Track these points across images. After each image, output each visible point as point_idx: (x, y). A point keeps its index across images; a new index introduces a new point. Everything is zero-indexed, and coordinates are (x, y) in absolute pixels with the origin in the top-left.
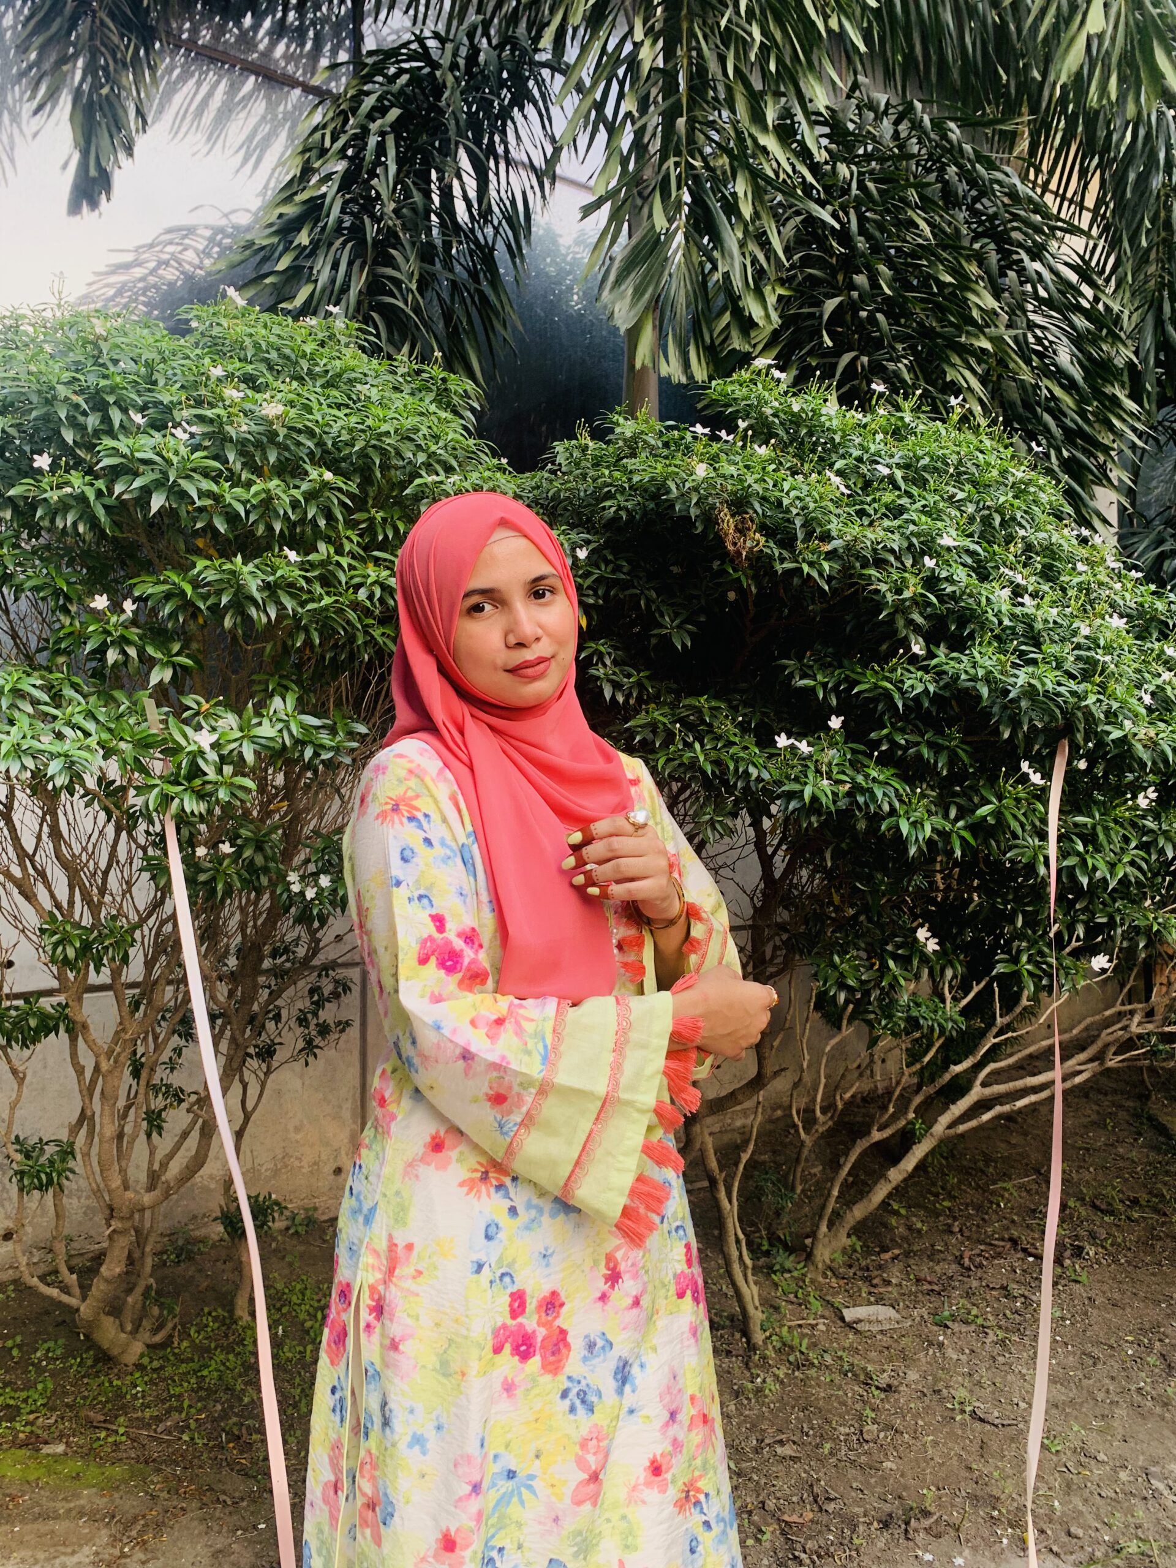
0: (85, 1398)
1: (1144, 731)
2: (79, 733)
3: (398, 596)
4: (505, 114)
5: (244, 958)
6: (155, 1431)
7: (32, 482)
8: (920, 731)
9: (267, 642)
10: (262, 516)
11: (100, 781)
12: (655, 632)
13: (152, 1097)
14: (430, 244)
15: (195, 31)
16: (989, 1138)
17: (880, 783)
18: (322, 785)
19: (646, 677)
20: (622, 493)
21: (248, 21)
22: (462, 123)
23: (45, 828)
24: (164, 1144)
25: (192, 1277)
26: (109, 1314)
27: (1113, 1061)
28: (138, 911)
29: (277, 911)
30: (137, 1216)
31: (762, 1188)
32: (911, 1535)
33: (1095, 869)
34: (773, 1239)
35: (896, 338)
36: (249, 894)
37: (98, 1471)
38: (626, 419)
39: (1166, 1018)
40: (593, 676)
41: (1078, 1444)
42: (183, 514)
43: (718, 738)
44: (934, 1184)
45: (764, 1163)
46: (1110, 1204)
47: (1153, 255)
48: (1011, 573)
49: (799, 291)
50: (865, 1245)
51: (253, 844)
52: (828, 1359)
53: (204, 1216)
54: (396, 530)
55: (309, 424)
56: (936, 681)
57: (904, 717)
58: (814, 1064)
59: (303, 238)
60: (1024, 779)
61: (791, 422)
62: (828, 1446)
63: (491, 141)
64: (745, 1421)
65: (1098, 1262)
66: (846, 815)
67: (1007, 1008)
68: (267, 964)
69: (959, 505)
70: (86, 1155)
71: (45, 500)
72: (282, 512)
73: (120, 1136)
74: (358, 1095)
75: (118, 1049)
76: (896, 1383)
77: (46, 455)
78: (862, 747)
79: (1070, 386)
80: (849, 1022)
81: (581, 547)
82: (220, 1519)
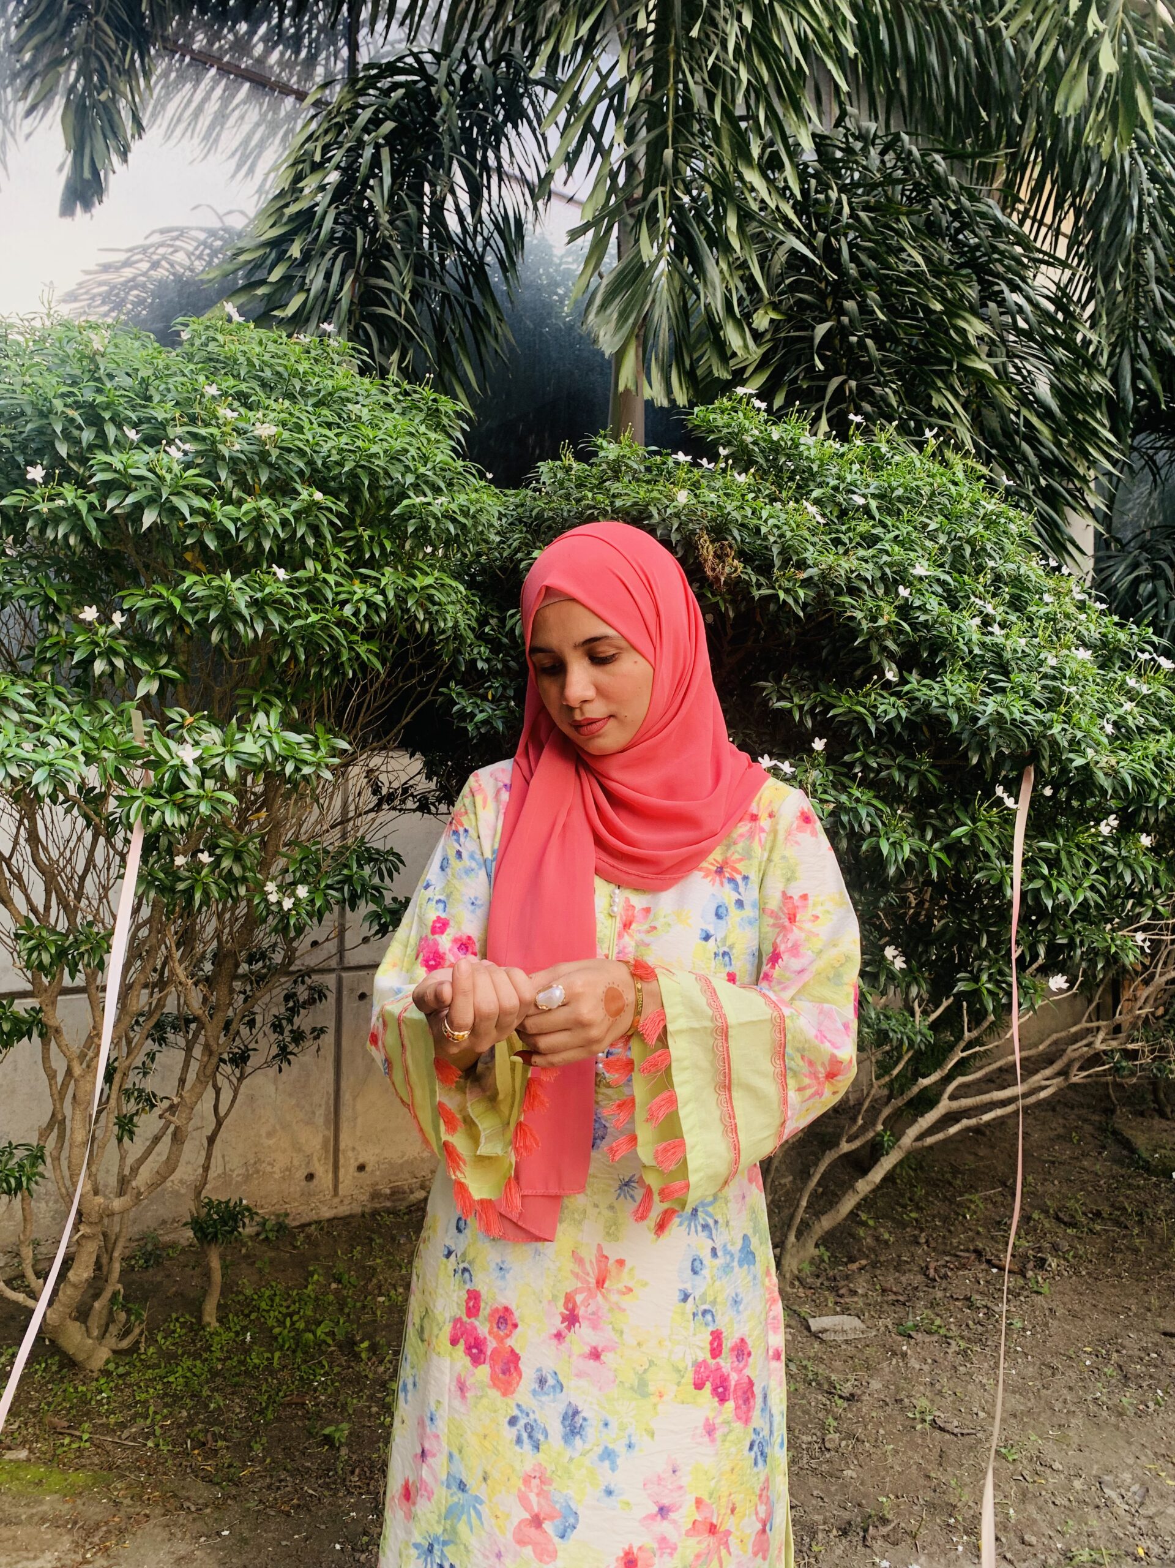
0: (49, 1404)
1: (1106, 760)
2: (64, 742)
4: (498, 132)
5: (220, 964)
6: (120, 1437)
7: (23, 492)
8: (891, 754)
9: (252, 655)
10: (251, 534)
11: (80, 789)
13: (124, 1101)
16: (957, 1150)
17: (863, 802)
18: (301, 796)
21: (243, 27)
22: (457, 138)
23: (23, 833)
24: (135, 1148)
25: (161, 1282)
26: (76, 1319)
27: (1078, 1077)
29: (255, 919)
30: (106, 1221)
32: (868, 1543)
33: (1058, 892)
35: (883, 362)
36: (226, 901)
37: (61, 1477)
38: (610, 442)
39: (1129, 1036)
41: (1034, 1453)
42: (174, 530)
44: (902, 1196)
46: (1073, 1217)
48: (981, 603)
49: (789, 315)
50: (833, 1255)
51: (232, 854)
52: (793, 1368)
53: (173, 1221)
54: (382, 547)
55: (300, 445)
56: (908, 707)
57: (877, 741)
59: (295, 250)
60: (999, 802)
61: (771, 449)
63: (485, 157)
65: (1060, 1274)
67: (975, 1023)
68: (243, 969)
69: (932, 536)
70: (57, 1159)
71: (36, 511)
72: (272, 531)
74: (332, 1102)
75: (91, 1054)
76: (859, 1392)
77: (39, 467)
79: (1046, 414)
82: (183, 1525)
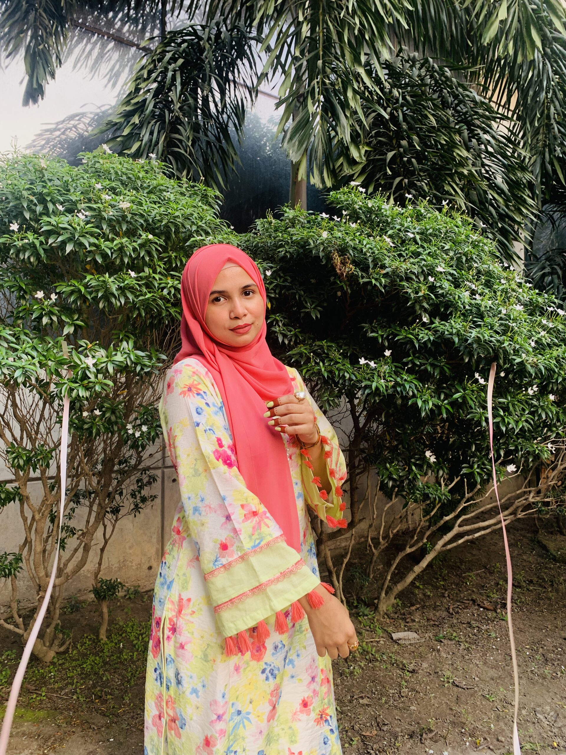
1: (531, 359)
2: (29, 357)
3: (182, 292)
4: (234, 63)
5: (105, 465)
6: (60, 694)
7: (9, 236)
8: (426, 358)
9: (119, 314)
10: (118, 255)
11: (37, 380)
12: (303, 310)
14: (197, 124)
15: (85, 19)
16: (462, 551)
17: (408, 382)
18: (144, 382)
19: (299, 332)
20: (288, 245)
21: (111, 14)
22: (213, 67)
23: (10, 402)
24: (66, 555)
25: (79, 619)
27: (521, 515)
28: (54, 442)
29: (122, 442)
31: (354, 576)
32: (423, 741)
33: (509, 423)
34: (359, 600)
35: (421, 170)
36: (108, 434)
37: (32, 714)
38: (290, 209)
39: (545, 495)
40: (273, 331)
41: (502, 697)
42: (81, 254)
43: (331, 360)
44: (436, 574)
45: (355, 563)
46: (519, 583)
47: (541, 131)
48: (470, 284)
49: (375, 148)
50: (403, 603)
51: (110, 410)
52: (385, 657)
53: (85, 590)
54: (181, 261)
55: (141, 212)
56: (434, 335)
57: (420, 351)
58: (379, 516)
59: (136, 120)
60: (477, 381)
61: (368, 212)
62: (384, 699)
63: (227, 75)
64: (345, 688)
66: (392, 397)
67: (471, 489)
68: (116, 468)
69: (446, 252)
70: (28, 560)
71: (15, 245)
72: (128, 254)
73: (44, 551)
74: (160, 532)
75: (44, 509)
76: (417, 669)
77: (16, 224)
78: (400, 365)
79: (502, 193)
80: (396, 496)
81: (268, 270)
82: (91, 736)
